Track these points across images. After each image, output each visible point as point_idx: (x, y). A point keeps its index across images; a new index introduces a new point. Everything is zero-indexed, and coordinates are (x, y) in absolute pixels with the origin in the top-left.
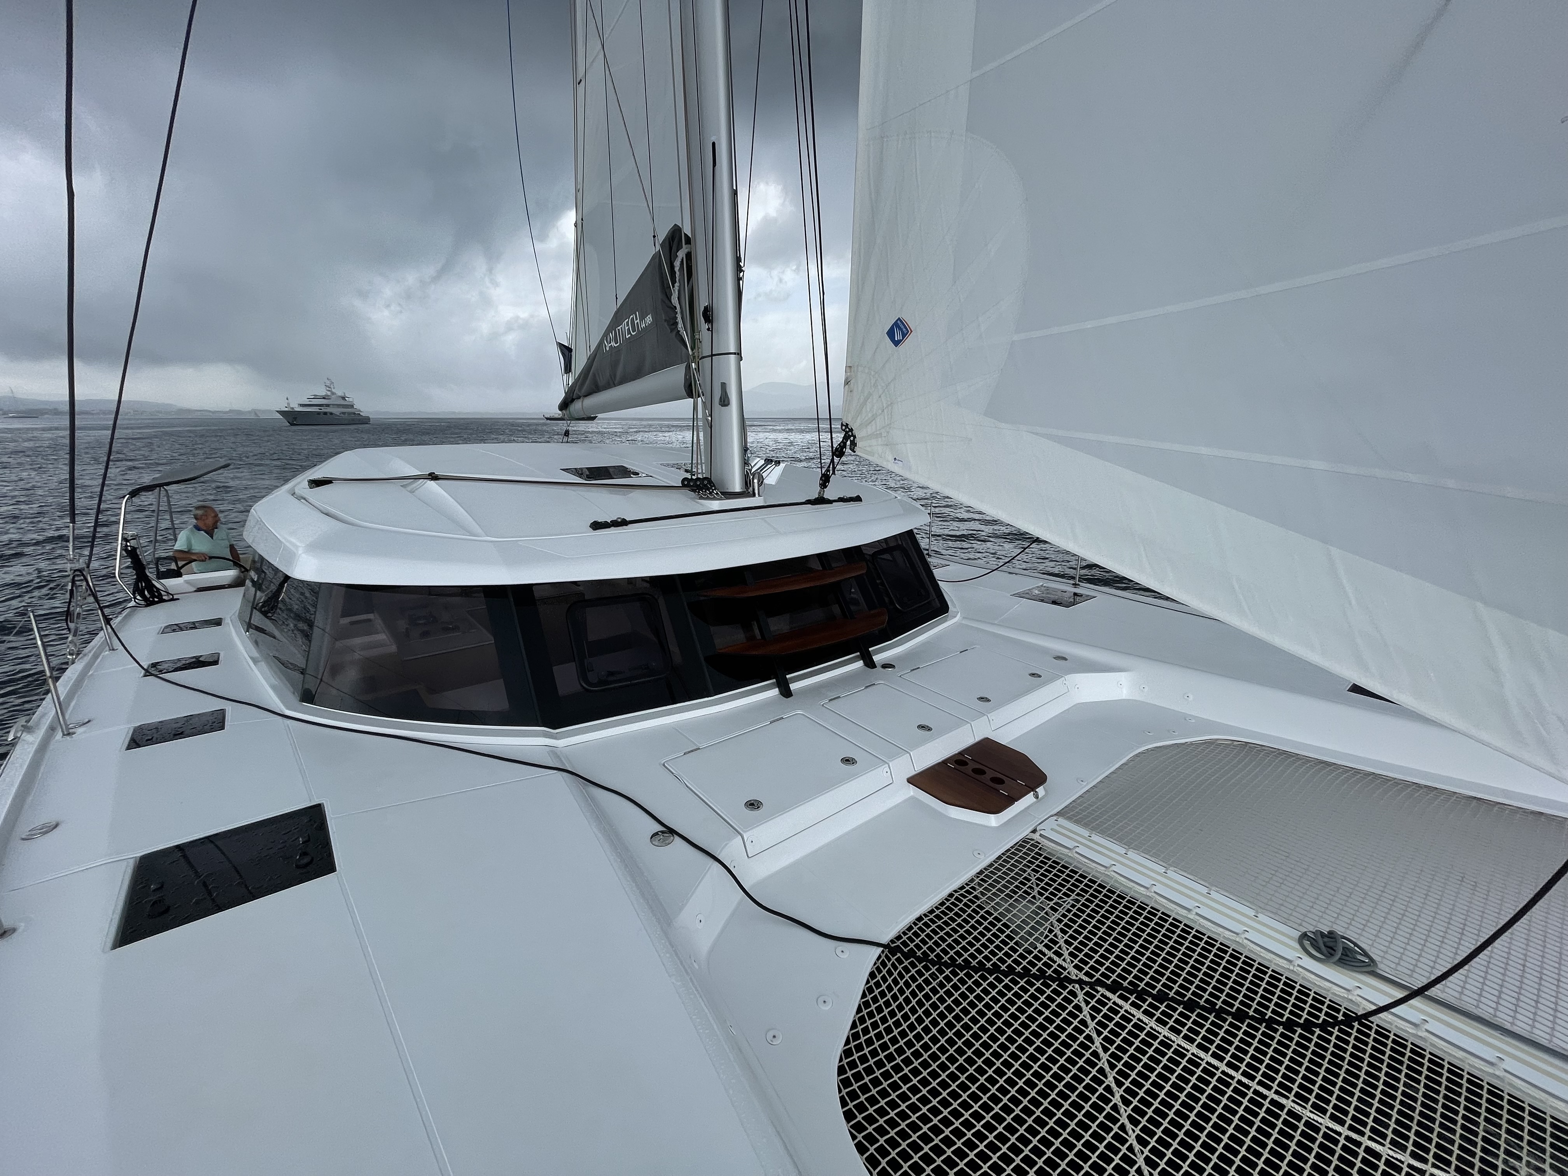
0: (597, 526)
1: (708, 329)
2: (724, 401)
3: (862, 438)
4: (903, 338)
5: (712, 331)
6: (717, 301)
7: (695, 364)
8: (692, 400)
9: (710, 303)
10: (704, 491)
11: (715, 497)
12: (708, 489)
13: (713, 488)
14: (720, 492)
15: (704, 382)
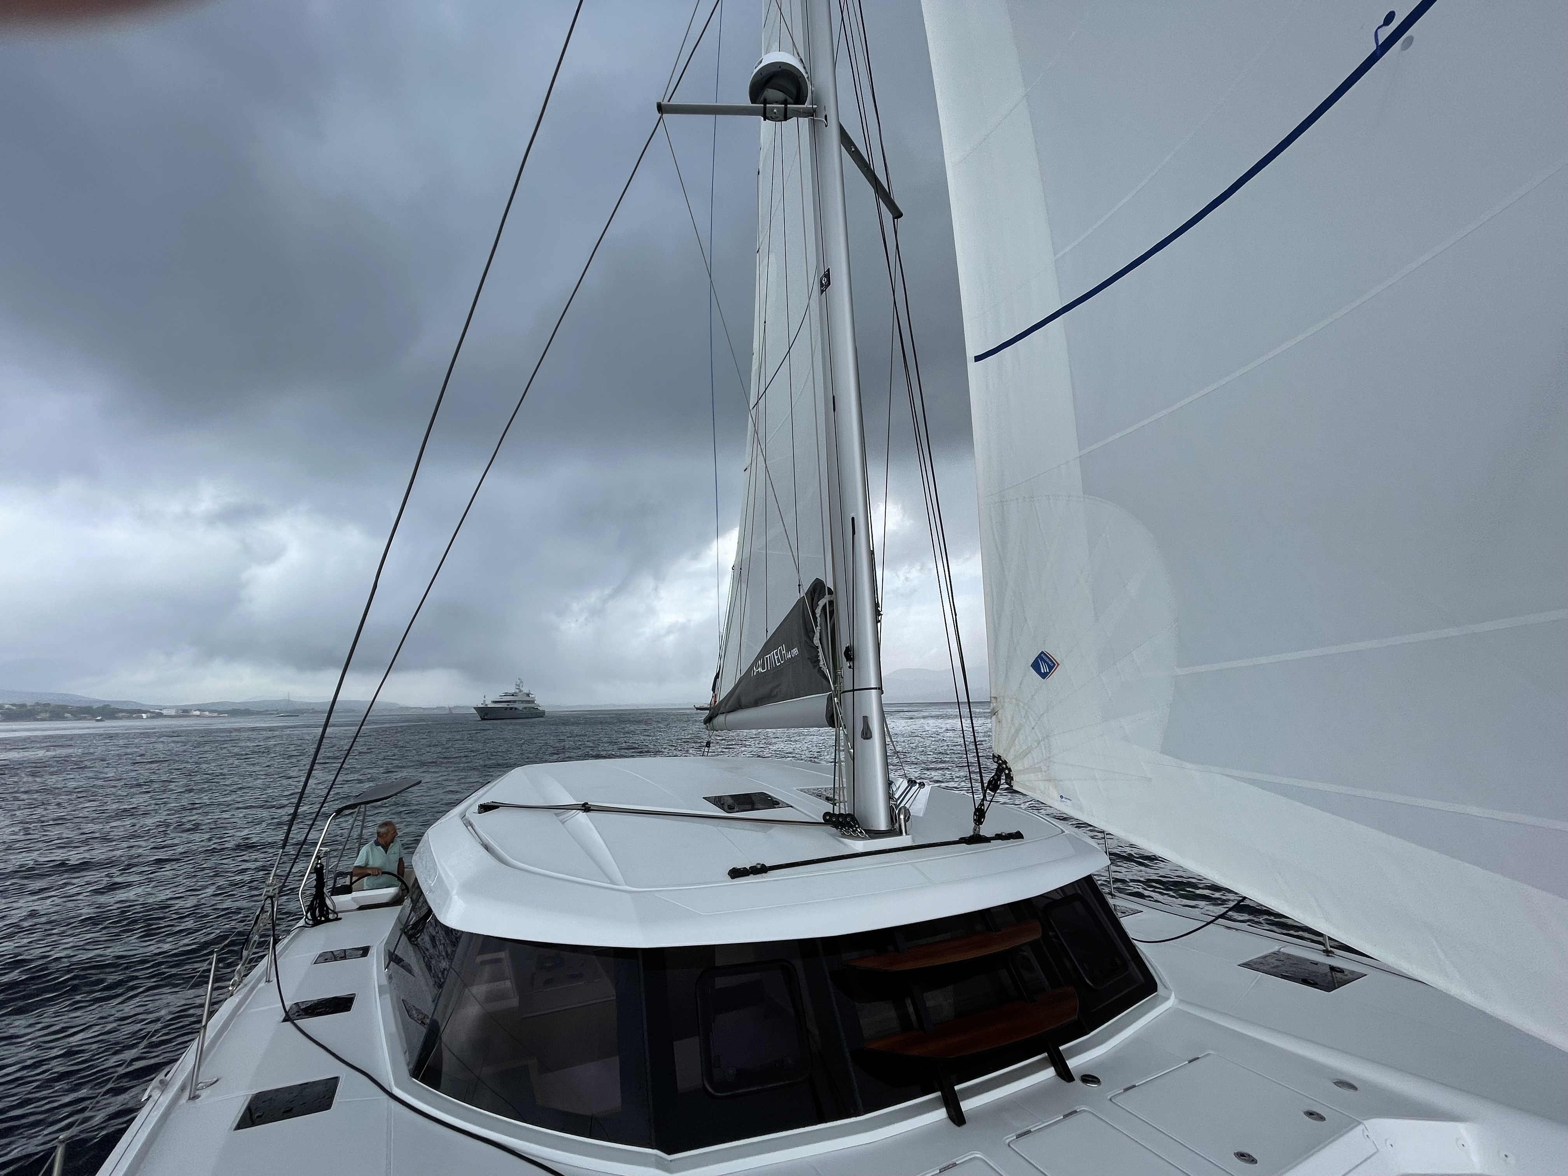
0: (736, 873)
1: (850, 667)
2: (866, 735)
3: (1019, 772)
4: (1050, 672)
5: (853, 669)
6: (858, 642)
7: (837, 697)
8: (834, 730)
9: (852, 644)
10: (847, 828)
11: (858, 835)
12: (852, 827)
13: (857, 826)
14: (864, 830)
15: (845, 711)
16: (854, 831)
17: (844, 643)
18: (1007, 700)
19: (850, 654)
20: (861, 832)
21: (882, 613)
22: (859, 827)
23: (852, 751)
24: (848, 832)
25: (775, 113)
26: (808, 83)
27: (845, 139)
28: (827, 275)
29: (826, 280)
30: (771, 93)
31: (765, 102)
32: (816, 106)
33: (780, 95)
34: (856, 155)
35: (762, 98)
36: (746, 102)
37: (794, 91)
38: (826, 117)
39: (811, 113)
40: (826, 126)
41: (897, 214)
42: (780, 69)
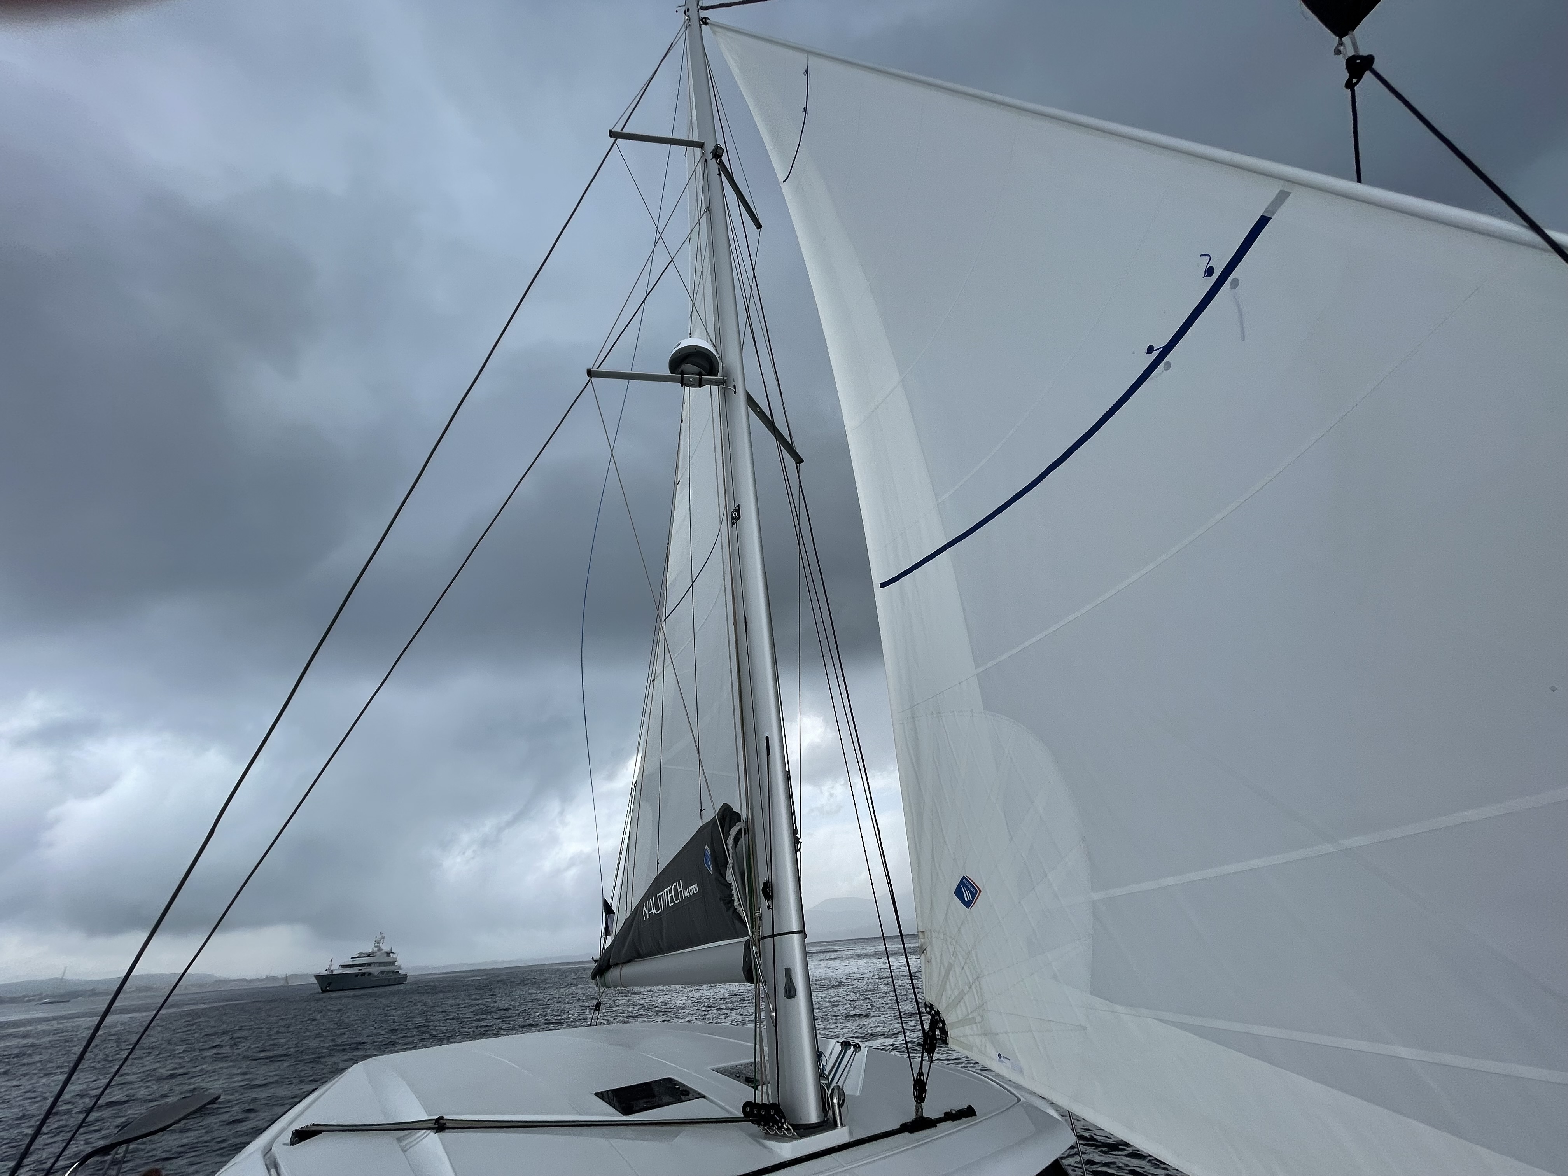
1: (769, 907)
2: (790, 993)
3: (953, 1024)
4: (973, 899)
5: (772, 909)
6: (776, 875)
7: (756, 945)
8: (753, 986)
9: (770, 878)
10: (771, 1124)
11: (785, 1134)
12: (776, 1122)
13: (783, 1121)
14: (791, 1125)
15: (765, 965)
16: (780, 1128)
17: (763, 879)
18: (934, 935)
19: (769, 891)
20: (788, 1129)
21: (801, 840)
22: (785, 1122)
23: (774, 1014)
24: (773, 1130)
25: (691, 381)
26: (720, 362)
27: (751, 402)
28: (738, 510)
29: (736, 516)
30: (687, 367)
31: (682, 373)
32: (726, 378)
33: (696, 369)
34: (761, 415)
35: (680, 370)
36: (667, 372)
37: (708, 367)
38: (735, 386)
39: (722, 383)
40: (735, 393)
41: (799, 460)
42: (695, 351)
